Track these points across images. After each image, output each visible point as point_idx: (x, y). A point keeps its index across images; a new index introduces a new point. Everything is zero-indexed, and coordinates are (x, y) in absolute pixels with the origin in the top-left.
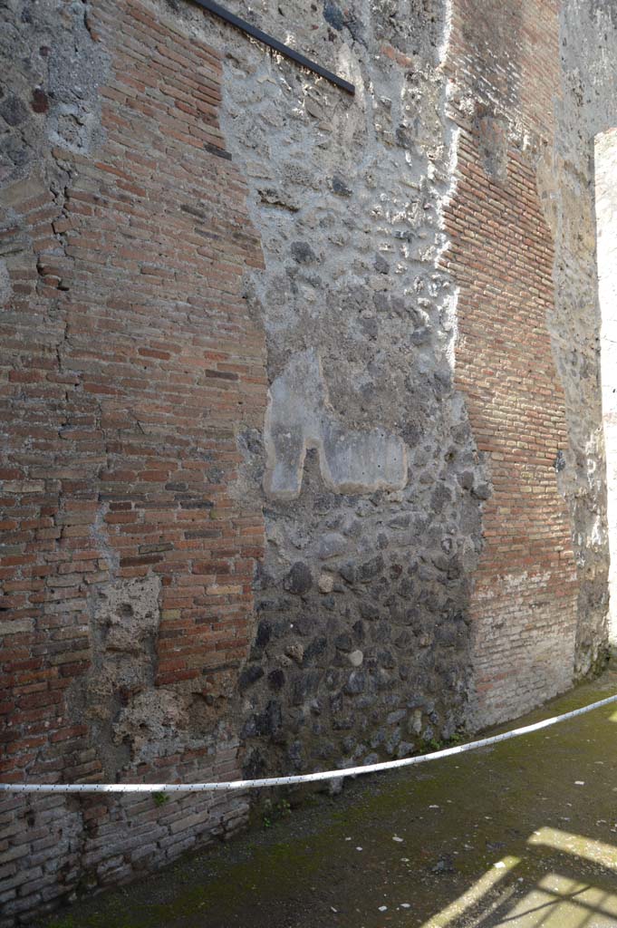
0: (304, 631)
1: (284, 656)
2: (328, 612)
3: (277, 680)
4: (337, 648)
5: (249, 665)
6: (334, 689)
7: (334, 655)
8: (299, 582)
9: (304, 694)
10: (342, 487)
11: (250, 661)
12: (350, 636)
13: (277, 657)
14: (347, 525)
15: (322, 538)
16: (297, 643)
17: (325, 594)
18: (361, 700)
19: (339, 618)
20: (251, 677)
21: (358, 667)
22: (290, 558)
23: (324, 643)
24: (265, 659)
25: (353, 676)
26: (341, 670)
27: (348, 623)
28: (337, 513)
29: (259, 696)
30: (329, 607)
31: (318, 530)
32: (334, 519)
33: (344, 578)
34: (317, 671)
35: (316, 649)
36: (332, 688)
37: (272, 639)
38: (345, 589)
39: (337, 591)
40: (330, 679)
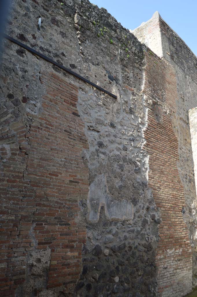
0: (99, 269)
1: (92, 278)
2: (107, 262)
3: (89, 287)
4: (110, 276)
5: (80, 281)
6: (109, 291)
7: (109, 278)
8: (98, 251)
9: (98, 293)
10: (112, 219)
11: (80, 280)
12: (115, 271)
13: (89, 279)
14: (114, 232)
15: (105, 236)
16: (96, 273)
17: (106, 256)
18: (118, 295)
19: (111, 264)
20: (80, 286)
21: (117, 283)
22: (95, 243)
23: (105, 274)
24: (85, 279)
25: (115, 286)
26: (111, 284)
27: (114, 267)
28: (110, 228)
29: (83, 293)
30: (107, 261)
31: (104, 233)
32: (109, 230)
33: (113, 251)
34: (103, 284)
35: (103, 276)
36: (108, 290)
37: (88, 272)
38: (113, 254)
39: (110, 255)
40: (107, 287)
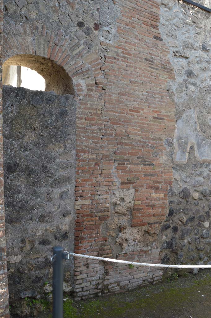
0: (186, 213)
1: (178, 221)
2: (196, 206)
3: (175, 229)
4: (199, 220)
5: (166, 223)
6: (197, 235)
7: (198, 223)
8: (185, 195)
9: (186, 236)
10: (203, 160)
11: (166, 221)
12: (204, 216)
13: (176, 221)
14: (205, 174)
15: (195, 179)
16: (184, 217)
17: (195, 200)
18: (208, 240)
19: (200, 209)
20: (166, 227)
21: (207, 228)
22: (182, 185)
23: (194, 218)
24: (171, 221)
25: (205, 231)
26: (200, 228)
27: (204, 211)
28: (201, 170)
29: (169, 234)
30: (196, 205)
31: (193, 176)
32: (200, 172)
33: (203, 194)
34: (191, 228)
35: (191, 219)
36: (196, 234)
37: (174, 214)
38: (203, 198)
39: (200, 199)
40: (196, 231)
